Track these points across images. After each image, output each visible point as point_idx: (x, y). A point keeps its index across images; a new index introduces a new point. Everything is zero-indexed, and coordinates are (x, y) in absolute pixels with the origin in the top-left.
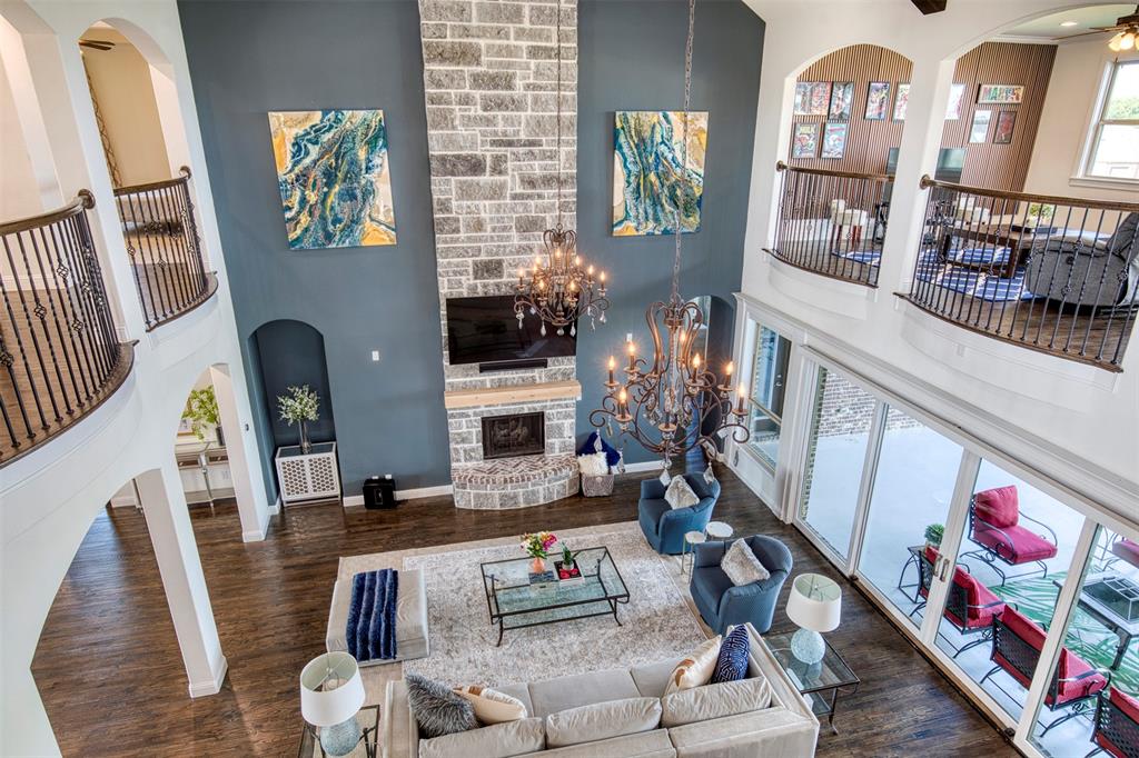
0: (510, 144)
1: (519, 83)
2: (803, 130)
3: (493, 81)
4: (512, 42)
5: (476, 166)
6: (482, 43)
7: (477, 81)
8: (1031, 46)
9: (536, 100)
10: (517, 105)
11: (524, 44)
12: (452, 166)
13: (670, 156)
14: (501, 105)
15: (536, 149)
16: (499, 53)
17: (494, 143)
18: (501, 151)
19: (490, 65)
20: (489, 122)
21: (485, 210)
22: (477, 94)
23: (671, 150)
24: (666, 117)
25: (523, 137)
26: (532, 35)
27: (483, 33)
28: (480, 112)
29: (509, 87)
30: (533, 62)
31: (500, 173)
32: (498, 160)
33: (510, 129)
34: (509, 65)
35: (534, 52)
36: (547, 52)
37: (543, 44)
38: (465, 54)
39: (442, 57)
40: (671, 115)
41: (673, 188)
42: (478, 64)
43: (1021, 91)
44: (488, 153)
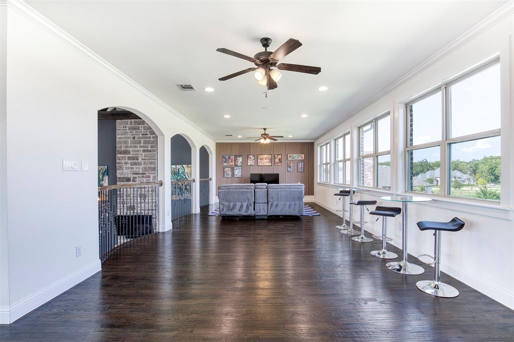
0: (137, 174)
1: (140, 159)
2: (226, 169)
3: (133, 158)
4: (139, 149)
5: (128, 180)
6: (131, 149)
7: (129, 158)
8: (308, 143)
9: (144, 162)
10: (140, 164)
11: (141, 149)
12: (122, 180)
13: (184, 177)
14: (135, 164)
15: (144, 175)
16: (135, 152)
17: (133, 174)
18: (135, 176)
19: (133, 154)
20: (132, 168)
21: (131, 191)
22: (129, 161)
23: (185, 175)
24: (183, 166)
25: (141, 172)
26: (143, 147)
27: (131, 147)
28: (130, 166)
29: (137, 159)
30: (144, 154)
31: (135, 181)
32: (134, 178)
33: (137, 170)
34: (137, 154)
35: (144, 151)
36: (148, 151)
37: (147, 149)
38: (126, 152)
39: (121, 153)
40: (184, 166)
41: (186, 186)
42: (130, 154)
43: (303, 156)
44: (131, 176)
